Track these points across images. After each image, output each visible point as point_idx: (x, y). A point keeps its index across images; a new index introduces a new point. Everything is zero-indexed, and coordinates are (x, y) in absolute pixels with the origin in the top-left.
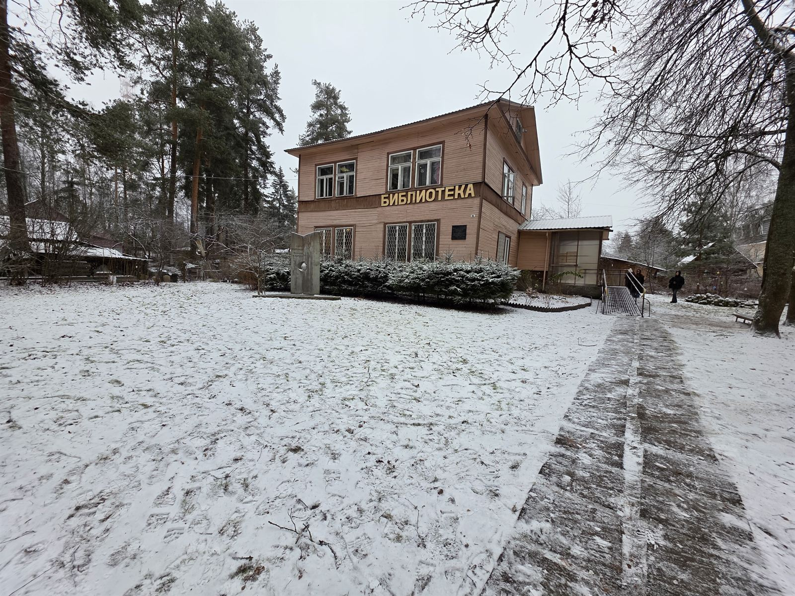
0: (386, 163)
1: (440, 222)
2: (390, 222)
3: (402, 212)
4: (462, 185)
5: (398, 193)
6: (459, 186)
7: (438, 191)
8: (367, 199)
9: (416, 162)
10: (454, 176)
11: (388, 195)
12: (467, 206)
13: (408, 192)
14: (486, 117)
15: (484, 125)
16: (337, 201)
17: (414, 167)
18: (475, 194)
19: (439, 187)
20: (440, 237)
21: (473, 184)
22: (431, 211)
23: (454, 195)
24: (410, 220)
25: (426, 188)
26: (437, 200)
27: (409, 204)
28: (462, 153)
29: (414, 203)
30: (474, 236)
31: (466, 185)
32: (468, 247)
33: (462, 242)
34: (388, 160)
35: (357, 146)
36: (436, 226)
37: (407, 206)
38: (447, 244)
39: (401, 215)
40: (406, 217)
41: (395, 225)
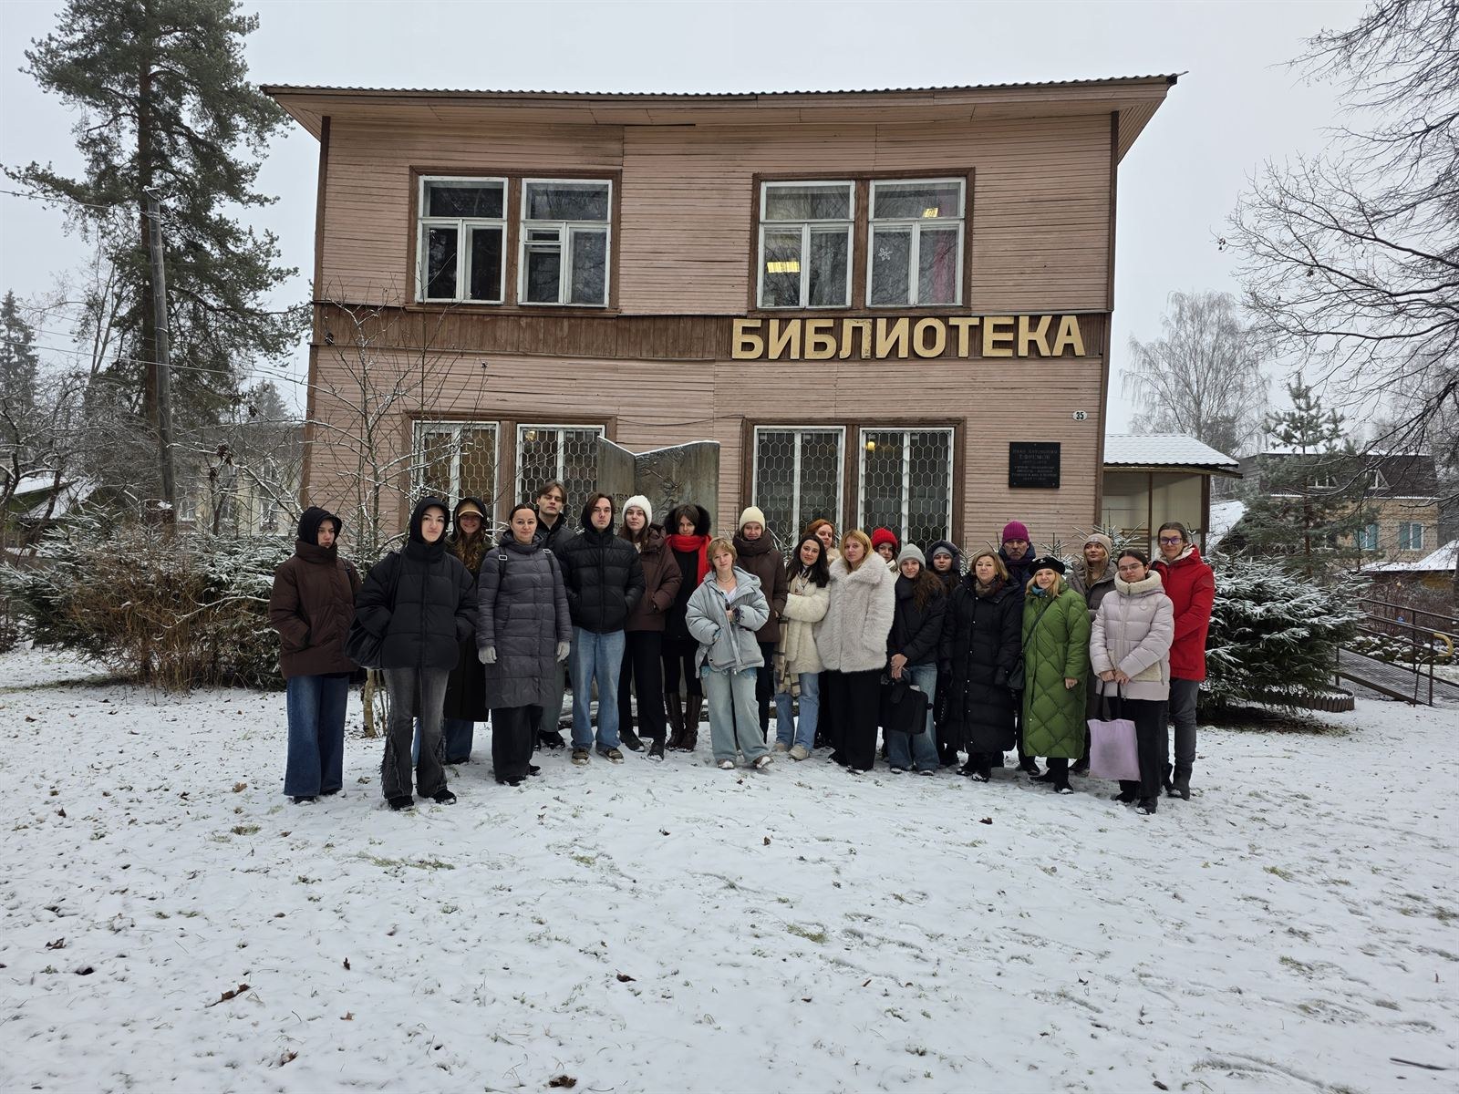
0: (746, 211)
1: (965, 428)
2: (768, 416)
3: (817, 387)
4: (1040, 317)
5: (803, 320)
6: (1031, 317)
7: (958, 327)
8: (666, 329)
9: (868, 222)
10: (1011, 283)
11: (758, 324)
12: (1058, 385)
13: (842, 318)
14: (1115, 116)
15: (1109, 141)
16: (523, 322)
17: (862, 237)
18: (1086, 348)
19: (961, 313)
20: (967, 476)
21: (1078, 316)
22: (933, 392)
23: (1012, 345)
24: (851, 416)
25: (912, 314)
26: (953, 354)
27: (845, 360)
28: (1035, 217)
29: (866, 360)
30: (1085, 478)
31: (1055, 317)
32: (1066, 512)
33: (1045, 496)
34: (756, 201)
35: (618, 129)
36: (951, 441)
37: (836, 364)
38: (991, 500)
39: (815, 397)
40: (833, 404)
41: (790, 430)
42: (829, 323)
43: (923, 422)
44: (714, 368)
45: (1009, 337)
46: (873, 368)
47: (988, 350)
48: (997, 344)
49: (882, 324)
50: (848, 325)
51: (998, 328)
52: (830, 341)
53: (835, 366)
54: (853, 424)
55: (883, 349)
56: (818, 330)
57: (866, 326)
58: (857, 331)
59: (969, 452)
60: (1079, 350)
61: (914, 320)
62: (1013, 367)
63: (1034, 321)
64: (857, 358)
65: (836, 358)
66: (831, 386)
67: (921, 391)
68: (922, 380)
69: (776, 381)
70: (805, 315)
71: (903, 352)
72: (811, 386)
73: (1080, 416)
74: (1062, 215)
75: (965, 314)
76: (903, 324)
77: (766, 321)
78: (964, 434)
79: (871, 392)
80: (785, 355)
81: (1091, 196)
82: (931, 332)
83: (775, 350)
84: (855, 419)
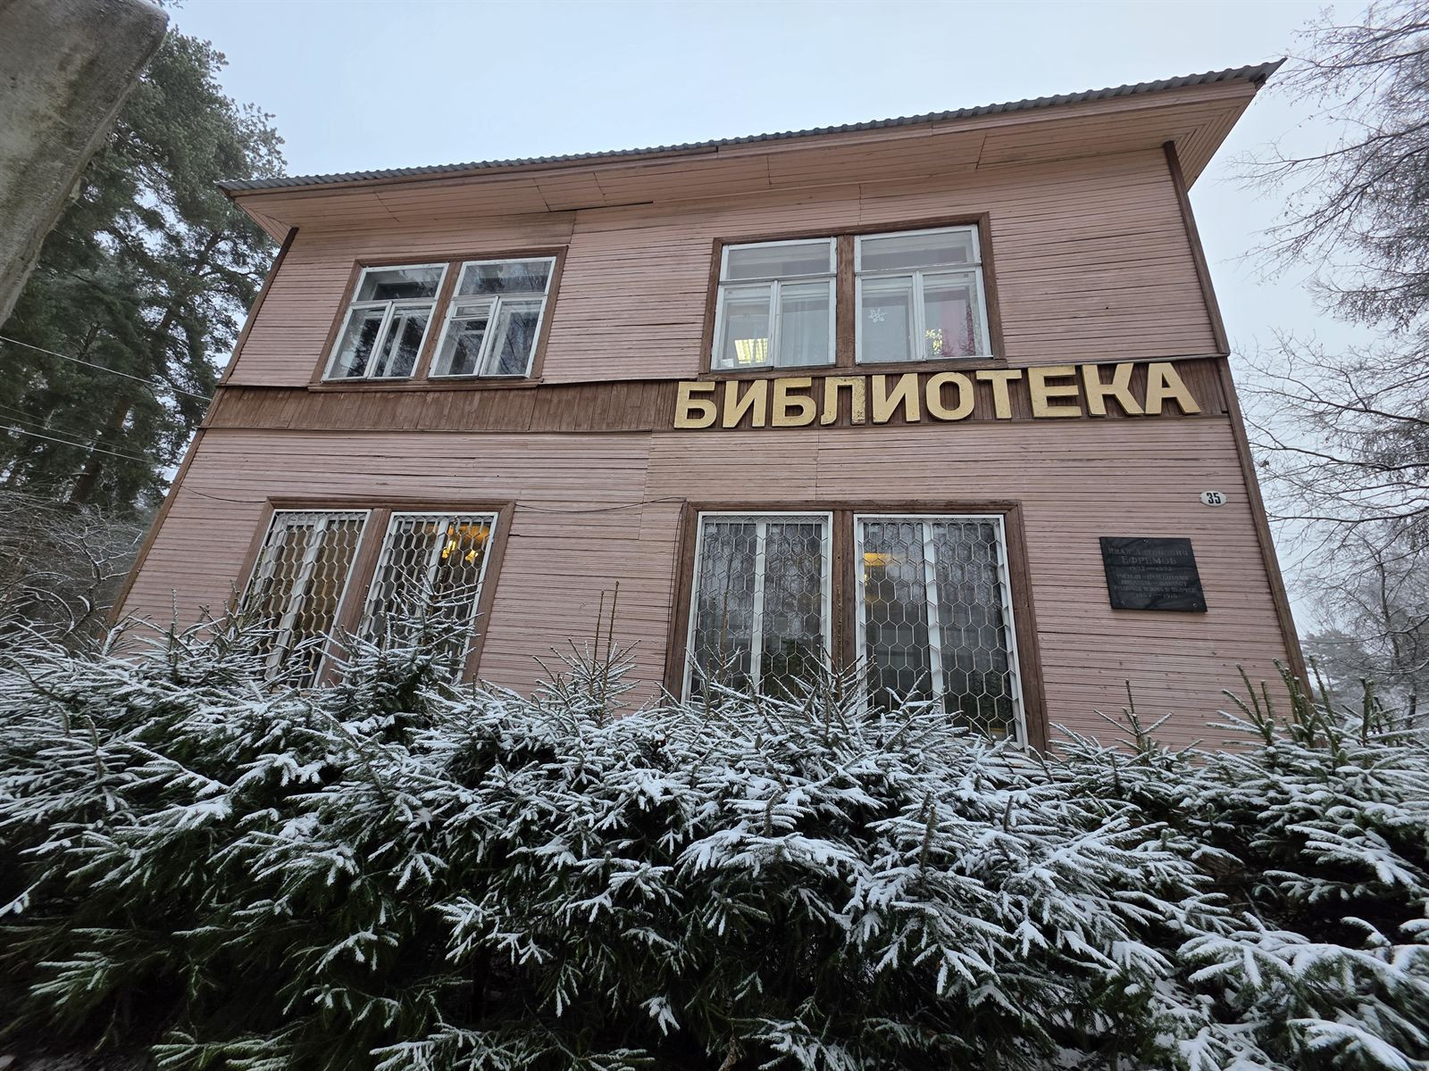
0: (704, 273)
1: (1020, 516)
2: (718, 499)
3: (788, 461)
4: (1113, 367)
5: (771, 381)
6: (1100, 367)
7: (989, 383)
8: (595, 398)
9: (854, 275)
10: (1059, 329)
11: (711, 387)
12: (1164, 454)
13: (824, 378)
14: (1169, 149)
15: (1168, 172)
16: (430, 397)
17: (847, 288)
18: (1201, 403)
19: (993, 366)
20: (1035, 589)
21: (1174, 363)
22: (962, 465)
23: (1081, 400)
24: (840, 498)
25: (921, 369)
26: (988, 416)
27: (828, 426)
28: (1079, 256)
29: (858, 426)
30: (1251, 597)
31: (1136, 366)
32: (1230, 654)
33: (1180, 626)
34: (716, 264)
35: (571, 214)
36: (1001, 535)
37: (816, 433)
38: (1084, 630)
39: (786, 474)
40: (813, 483)
41: (750, 518)
42: (807, 383)
43: (951, 507)
44: (650, 441)
45: (1072, 391)
46: (870, 436)
47: (1041, 408)
48: (1052, 401)
49: (879, 382)
50: (831, 385)
51: (1050, 381)
52: (808, 404)
53: (814, 435)
54: (843, 509)
55: (882, 412)
56: (790, 392)
57: (858, 385)
58: (845, 391)
59: (1033, 551)
60: (1189, 404)
61: (924, 376)
62: (1087, 431)
63: (1107, 371)
64: (845, 423)
65: (814, 425)
66: (810, 460)
67: (944, 465)
68: (945, 450)
69: (733, 454)
70: (772, 376)
71: (913, 413)
72: (781, 461)
73: (1214, 499)
74: (1120, 252)
75: (998, 366)
76: (909, 384)
77: (721, 384)
78: (1021, 525)
79: (867, 467)
80: (745, 422)
82: (950, 391)
83: (732, 417)
84: (845, 503)
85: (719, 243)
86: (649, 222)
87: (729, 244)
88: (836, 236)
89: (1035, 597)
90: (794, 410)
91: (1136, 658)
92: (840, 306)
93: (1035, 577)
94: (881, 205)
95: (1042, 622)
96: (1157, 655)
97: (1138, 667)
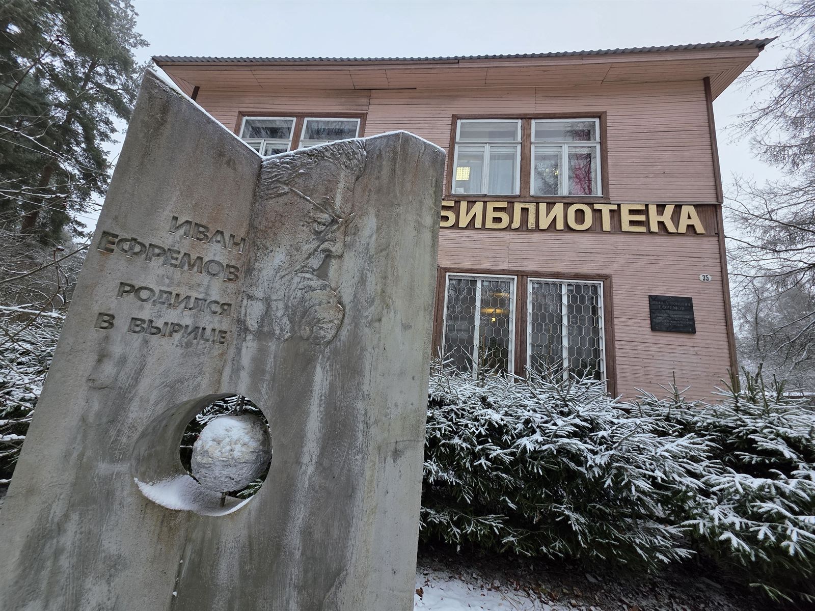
1: (611, 283)
2: (456, 266)
3: (494, 248)
4: (665, 206)
5: (485, 202)
6: (658, 206)
7: (600, 211)
9: (531, 143)
10: (639, 183)
11: (452, 204)
12: (684, 254)
13: (514, 202)
14: (706, 81)
15: (704, 95)
17: (527, 151)
18: (706, 229)
19: (603, 202)
20: (615, 319)
21: (695, 206)
22: (584, 255)
23: (647, 223)
24: (520, 269)
25: (565, 201)
26: (599, 229)
27: (515, 230)
28: (653, 141)
29: (531, 230)
30: (717, 327)
31: (676, 206)
32: (704, 353)
33: (684, 340)
34: (453, 130)
35: (368, 92)
36: (601, 291)
37: (508, 233)
38: (637, 340)
39: (493, 255)
40: (507, 260)
41: (474, 277)
42: (504, 205)
43: (577, 276)
45: (642, 218)
46: (537, 236)
47: (626, 227)
48: (632, 223)
49: (543, 207)
50: (518, 207)
51: (632, 212)
52: (505, 217)
53: (508, 234)
54: (522, 275)
55: (544, 224)
56: (496, 209)
57: (532, 208)
58: (525, 211)
59: (616, 300)
60: (700, 229)
61: (567, 205)
62: (647, 239)
63: (661, 208)
64: (524, 228)
65: (508, 228)
66: (505, 248)
67: (574, 254)
68: (575, 246)
69: (464, 242)
70: (486, 199)
71: (560, 225)
72: (490, 247)
73: (706, 279)
74: (674, 141)
75: (606, 202)
76: (558, 209)
77: (458, 202)
78: (611, 287)
79: (535, 253)
80: (471, 225)
81: (695, 128)
82: (579, 214)
83: (464, 221)
84: (523, 272)
85: (455, 118)
86: (415, 101)
87: (461, 119)
88: (521, 119)
89: (615, 323)
90: (497, 220)
91: (660, 354)
92: (523, 162)
93: (616, 314)
94: (546, 102)
95: (618, 335)
96: (670, 353)
97: (661, 358)
